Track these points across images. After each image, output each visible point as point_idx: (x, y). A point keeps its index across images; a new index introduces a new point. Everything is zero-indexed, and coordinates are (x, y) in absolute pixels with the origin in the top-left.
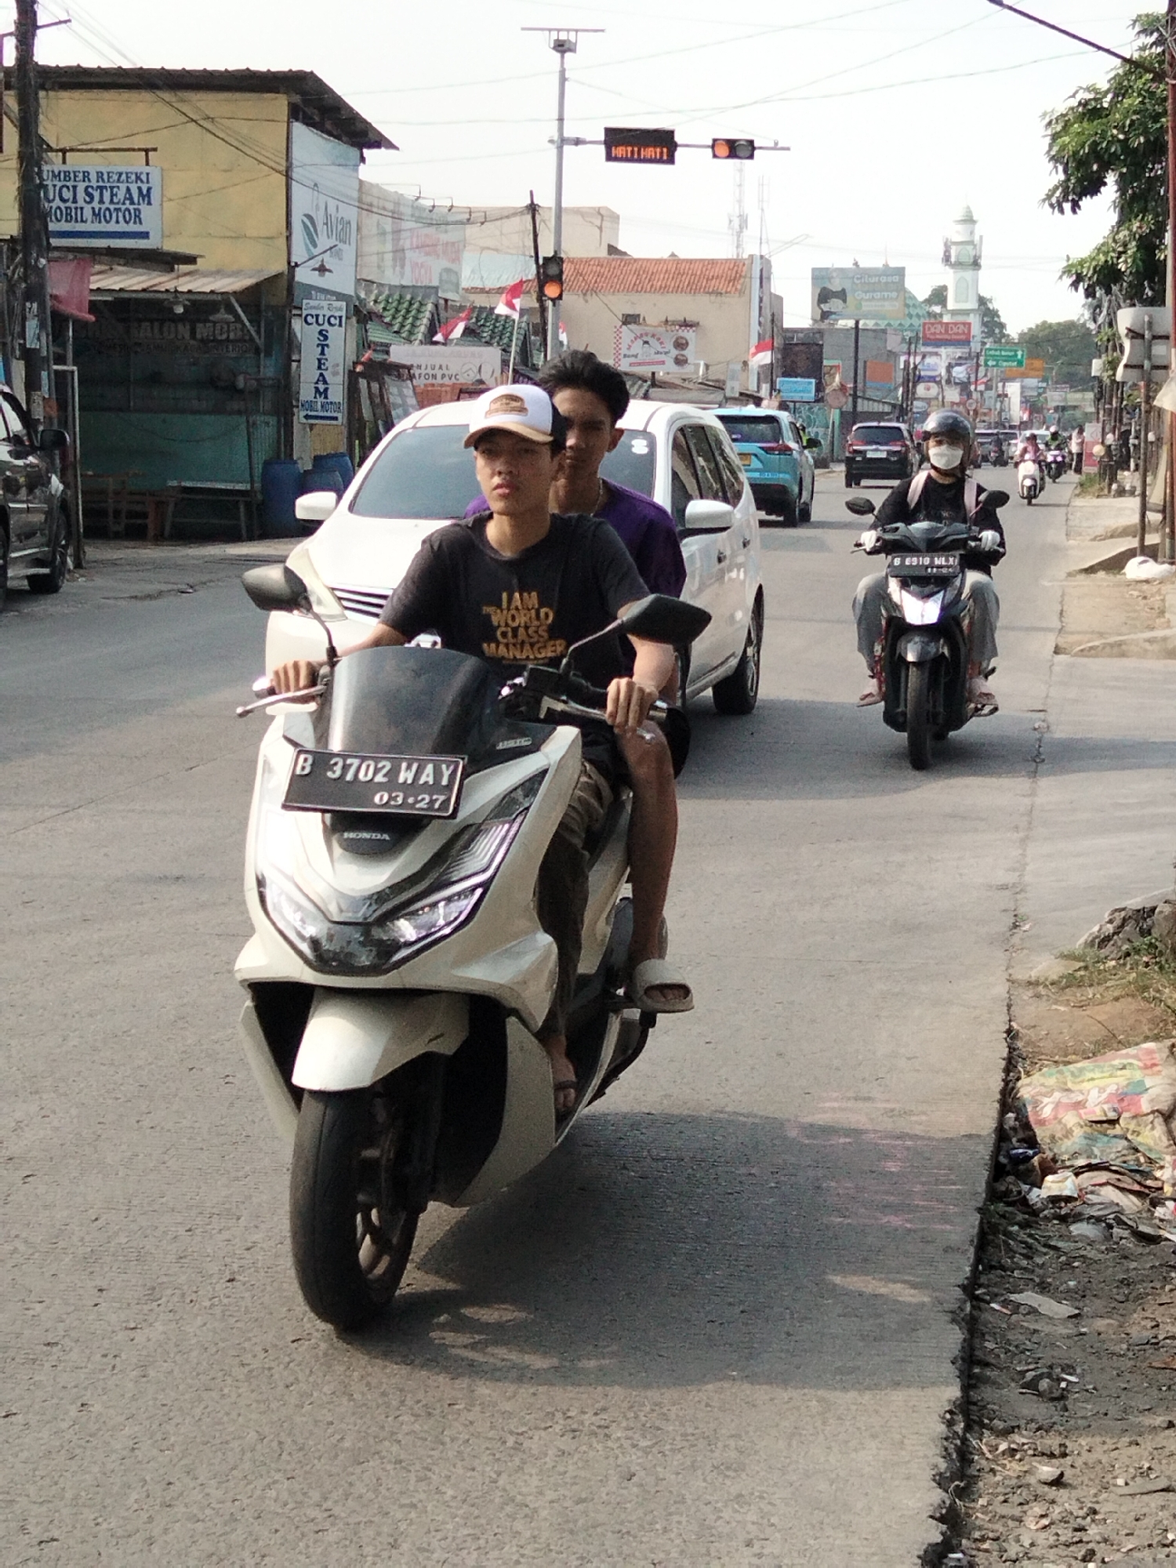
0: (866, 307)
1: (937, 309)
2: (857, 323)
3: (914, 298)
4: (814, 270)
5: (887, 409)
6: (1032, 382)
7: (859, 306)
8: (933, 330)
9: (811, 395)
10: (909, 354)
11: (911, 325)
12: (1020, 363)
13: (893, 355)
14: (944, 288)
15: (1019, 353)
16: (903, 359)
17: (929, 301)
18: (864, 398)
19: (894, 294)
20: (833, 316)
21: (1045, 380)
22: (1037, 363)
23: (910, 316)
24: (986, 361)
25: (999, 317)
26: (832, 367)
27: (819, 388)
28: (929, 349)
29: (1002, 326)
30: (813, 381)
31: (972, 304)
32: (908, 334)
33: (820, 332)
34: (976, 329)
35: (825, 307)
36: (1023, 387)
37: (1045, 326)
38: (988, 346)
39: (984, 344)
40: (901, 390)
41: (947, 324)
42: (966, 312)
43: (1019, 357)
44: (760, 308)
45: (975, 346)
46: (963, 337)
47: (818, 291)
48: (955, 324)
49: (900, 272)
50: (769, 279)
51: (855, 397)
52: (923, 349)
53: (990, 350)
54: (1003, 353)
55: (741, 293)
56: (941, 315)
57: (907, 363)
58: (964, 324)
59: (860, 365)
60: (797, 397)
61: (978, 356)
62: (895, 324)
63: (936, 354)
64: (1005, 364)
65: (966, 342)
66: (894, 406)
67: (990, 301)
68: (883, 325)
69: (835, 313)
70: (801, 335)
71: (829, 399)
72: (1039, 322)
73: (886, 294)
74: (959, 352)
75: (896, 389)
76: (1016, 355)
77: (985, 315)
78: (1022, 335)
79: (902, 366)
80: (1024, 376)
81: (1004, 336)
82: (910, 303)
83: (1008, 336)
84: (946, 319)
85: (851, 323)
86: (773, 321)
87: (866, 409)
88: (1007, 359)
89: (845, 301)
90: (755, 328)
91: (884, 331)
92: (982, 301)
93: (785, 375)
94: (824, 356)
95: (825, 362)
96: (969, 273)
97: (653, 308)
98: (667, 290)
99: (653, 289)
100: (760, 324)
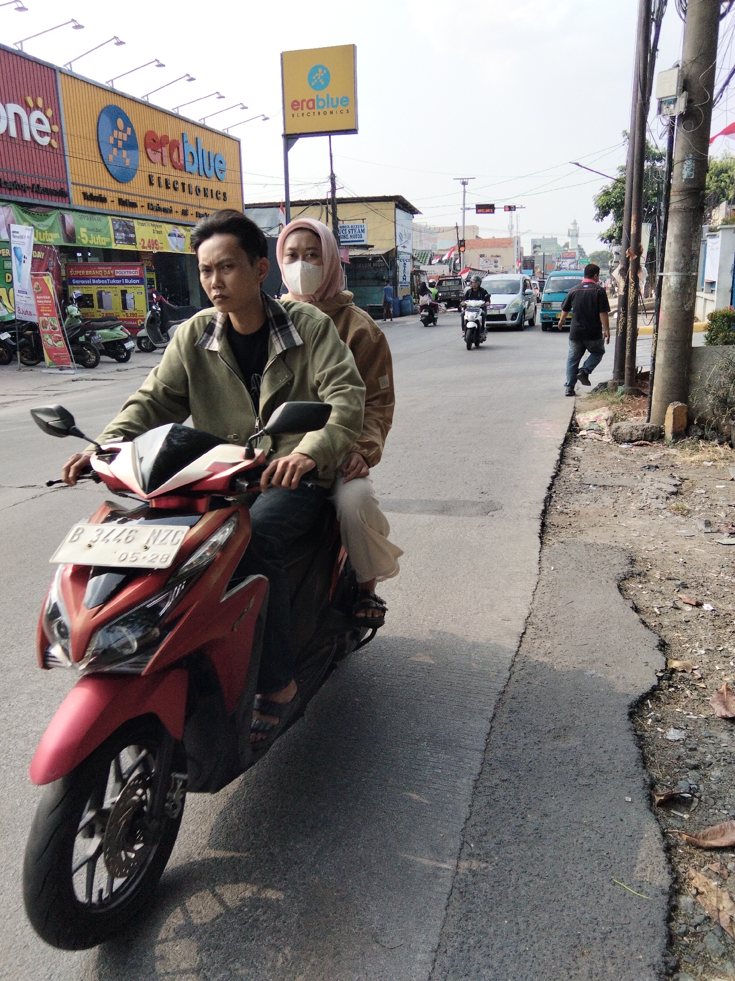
0: (547, 249)
1: (566, 249)
2: (544, 254)
4: (532, 240)
7: (545, 249)
8: (565, 255)
9: (531, 274)
10: (558, 261)
11: (559, 253)
13: (554, 262)
14: (568, 243)
16: (557, 263)
17: (564, 247)
19: (554, 245)
23: (559, 251)
24: (580, 263)
25: (583, 250)
26: (537, 266)
27: (534, 272)
28: (564, 260)
29: (584, 253)
30: (532, 270)
31: (576, 247)
32: (558, 256)
33: (534, 257)
34: (577, 254)
35: (535, 250)
39: (579, 258)
41: (569, 253)
42: (574, 249)
44: (517, 251)
46: (574, 256)
47: (533, 245)
48: (571, 253)
49: (556, 239)
50: (520, 243)
51: (543, 274)
52: (562, 260)
53: (581, 259)
55: (512, 247)
58: (574, 252)
59: (545, 265)
60: (527, 275)
61: (578, 261)
62: (555, 253)
63: (566, 261)
65: (574, 258)
68: (551, 254)
69: (537, 251)
70: (528, 258)
72: (594, 252)
73: (552, 245)
74: (573, 260)
77: (580, 250)
78: (590, 254)
79: (557, 265)
82: (559, 247)
83: (586, 254)
84: (569, 251)
85: (542, 254)
86: (521, 254)
89: (540, 248)
90: (516, 257)
91: (551, 256)
92: (579, 246)
93: (524, 269)
94: (535, 263)
95: (535, 265)
96: (575, 238)
97: (488, 252)
98: (492, 247)
99: (488, 247)
100: (517, 255)
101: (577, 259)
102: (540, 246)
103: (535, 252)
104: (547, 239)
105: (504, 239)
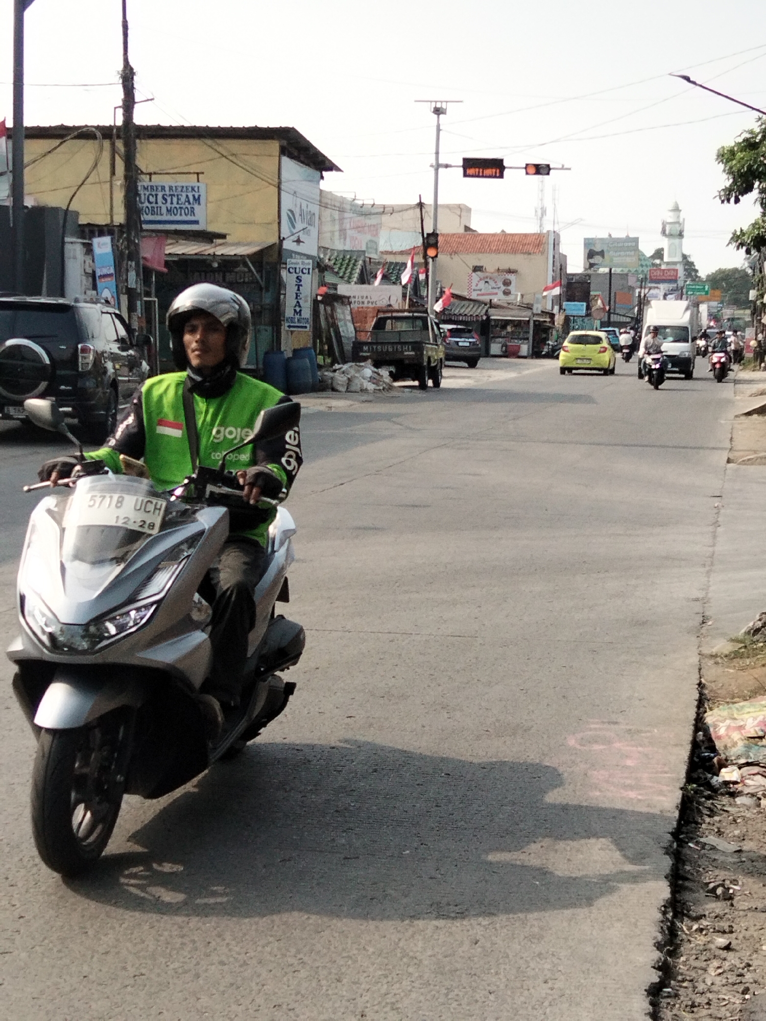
0: (616, 260)
1: (658, 261)
2: (611, 270)
3: (643, 255)
4: (585, 239)
5: (628, 320)
6: (714, 304)
7: (611, 260)
8: (655, 274)
9: (584, 312)
10: (641, 288)
11: (643, 271)
12: (707, 293)
13: (632, 289)
14: (662, 249)
15: (707, 287)
16: (637, 291)
17: (653, 257)
18: (615, 314)
19: (633, 253)
20: (595, 267)
21: (722, 302)
22: (718, 293)
23: (642, 266)
24: (687, 292)
25: (694, 266)
26: (595, 296)
27: (588, 308)
28: (653, 285)
29: (697, 271)
30: (585, 304)
31: (678, 258)
32: (641, 276)
34: (681, 273)
35: (592, 261)
36: (708, 307)
37: (721, 271)
38: (688, 283)
39: (685, 281)
40: (636, 309)
41: (664, 270)
42: (675, 263)
43: (706, 289)
44: (554, 262)
45: (680, 283)
46: (673, 278)
47: (587, 251)
48: (669, 270)
49: (636, 240)
50: (558, 244)
51: (609, 312)
52: (650, 285)
53: (689, 285)
54: (697, 287)
55: (542, 253)
56: (660, 265)
57: (640, 293)
58: (674, 270)
59: (612, 295)
60: (575, 313)
61: (682, 288)
62: (633, 270)
63: (657, 288)
64: (698, 293)
65: (675, 281)
66: (632, 318)
67: (689, 256)
68: (626, 271)
69: (597, 264)
70: (577, 277)
71: (594, 314)
72: (717, 269)
73: (628, 253)
74: (672, 286)
75: (634, 308)
76: (704, 288)
77: (686, 265)
78: (708, 276)
79: (637, 295)
80: (709, 300)
81: (697, 276)
82: (642, 258)
83: (700, 277)
84: (663, 267)
85: (607, 270)
86: (561, 269)
87: (616, 320)
88: (699, 290)
89: (603, 256)
90: (550, 273)
91: (627, 275)
92: (685, 257)
93: (568, 300)
94: (591, 289)
95: (592, 293)
96: (676, 241)
97: (492, 262)
98: (497, 251)
100: (553, 271)
104: (618, 240)
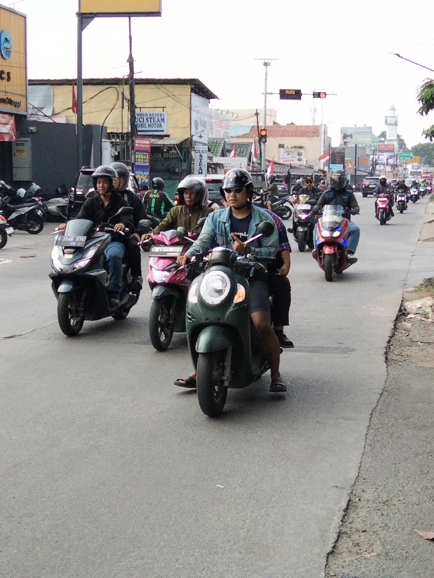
0: (359, 140)
2: (356, 145)
4: (341, 128)
5: (366, 174)
7: (356, 139)
8: (381, 147)
10: (374, 155)
11: (374, 145)
13: (368, 156)
14: (385, 132)
17: (380, 137)
19: (369, 135)
21: (420, 163)
22: (418, 158)
23: (374, 142)
24: (400, 157)
26: (348, 160)
27: (344, 167)
29: (405, 145)
30: (342, 165)
31: (395, 138)
32: (373, 148)
33: (344, 149)
34: (396, 146)
35: (345, 140)
36: (413, 166)
37: (420, 144)
39: (399, 151)
41: (386, 145)
42: (393, 140)
43: (411, 156)
44: (324, 141)
46: (392, 149)
47: (343, 135)
48: (389, 145)
49: (371, 128)
50: (327, 132)
51: (355, 170)
52: (378, 154)
53: (401, 153)
54: (406, 155)
55: (318, 136)
56: (384, 141)
58: (392, 145)
59: (357, 159)
61: (397, 155)
62: (368, 145)
63: (383, 155)
64: (406, 158)
66: (369, 173)
67: (401, 136)
68: (364, 145)
69: (348, 142)
70: (337, 150)
73: (366, 135)
74: (390, 154)
75: (369, 167)
77: (399, 141)
78: (412, 148)
79: (371, 159)
80: (413, 162)
82: (374, 137)
83: (407, 148)
86: (328, 145)
87: (359, 174)
89: (352, 138)
90: (322, 148)
91: (365, 148)
92: (398, 136)
93: (333, 163)
94: (345, 157)
96: (394, 127)
97: (289, 142)
98: (292, 136)
99: (289, 136)
100: (324, 147)
101: (396, 152)
102: (351, 136)
103: (345, 143)
104: (359, 128)
105: (308, 126)
